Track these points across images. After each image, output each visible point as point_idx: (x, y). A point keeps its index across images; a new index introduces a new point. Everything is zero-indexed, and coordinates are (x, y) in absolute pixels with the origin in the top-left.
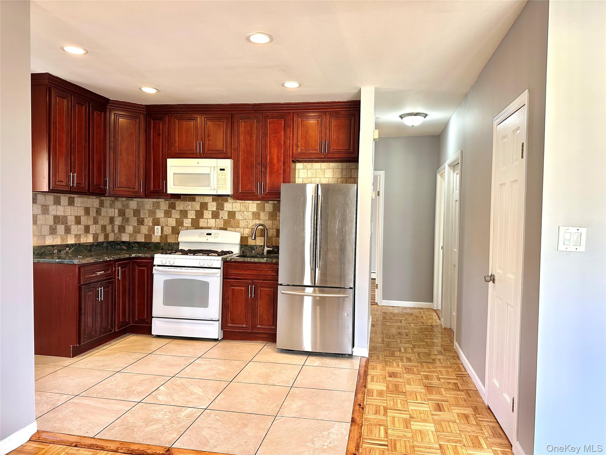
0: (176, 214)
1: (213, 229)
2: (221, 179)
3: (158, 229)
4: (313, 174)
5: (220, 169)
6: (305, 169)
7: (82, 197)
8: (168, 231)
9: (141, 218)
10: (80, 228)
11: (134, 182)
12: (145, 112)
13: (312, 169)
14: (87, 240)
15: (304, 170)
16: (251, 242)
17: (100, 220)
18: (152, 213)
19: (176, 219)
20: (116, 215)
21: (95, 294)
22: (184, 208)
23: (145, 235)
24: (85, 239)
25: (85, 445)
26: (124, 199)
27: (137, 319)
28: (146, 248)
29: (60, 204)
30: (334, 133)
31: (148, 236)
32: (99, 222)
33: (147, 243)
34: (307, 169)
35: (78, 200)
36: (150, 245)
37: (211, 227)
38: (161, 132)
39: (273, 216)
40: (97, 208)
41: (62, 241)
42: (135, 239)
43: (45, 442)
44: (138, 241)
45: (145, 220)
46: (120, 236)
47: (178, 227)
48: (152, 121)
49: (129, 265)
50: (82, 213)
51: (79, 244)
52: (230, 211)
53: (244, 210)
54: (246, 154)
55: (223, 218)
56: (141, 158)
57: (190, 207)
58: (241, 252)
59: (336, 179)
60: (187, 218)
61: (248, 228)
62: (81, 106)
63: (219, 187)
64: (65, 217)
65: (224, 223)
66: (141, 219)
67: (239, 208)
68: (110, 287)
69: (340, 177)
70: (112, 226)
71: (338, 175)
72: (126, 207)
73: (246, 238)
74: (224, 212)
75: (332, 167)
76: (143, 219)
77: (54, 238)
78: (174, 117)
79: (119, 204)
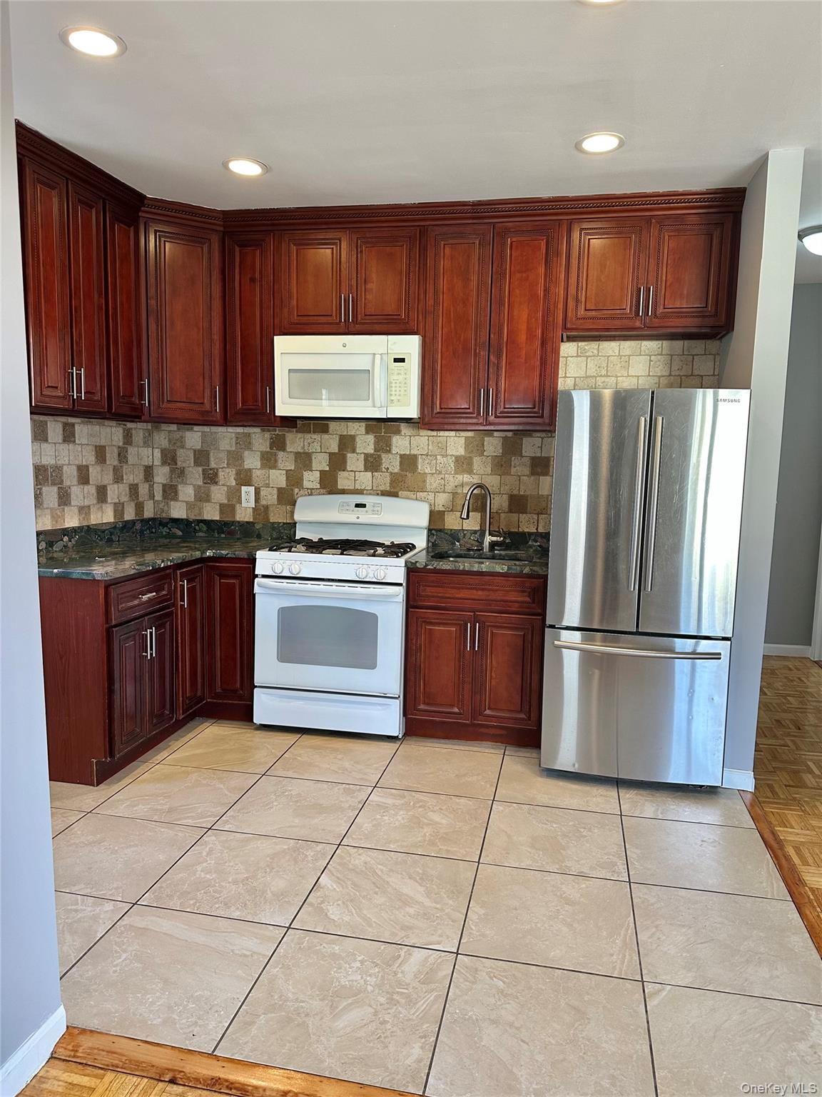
0: (286, 462)
1: (367, 494)
2: (396, 383)
3: (248, 493)
4: (599, 367)
5: (395, 359)
6: (580, 356)
7: (90, 422)
8: (270, 497)
9: (211, 469)
10: (88, 492)
11: (202, 389)
12: (222, 229)
13: (598, 355)
14: (102, 517)
15: (579, 358)
16: (452, 522)
17: (126, 474)
18: (235, 458)
19: (287, 471)
20: (157, 462)
21: (140, 643)
22: (303, 447)
23: (222, 505)
24: (99, 514)
25: (197, 1080)
26: (174, 427)
27: (219, 690)
28: (223, 533)
29: (46, 440)
30: (669, 267)
31: (228, 508)
32: (124, 477)
33: (226, 524)
34: (587, 357)
35: (83, 430)
36: (232, 527)
37: (364, 490)
38: (257, 275)
39: (502, 465)
40: (119, 447)
41: (54, 523)
42: (200, 514)
43: (92, 1064)
44: (206, 518)
45: (221, 474)
46: (166, 508)
47: (292, 490)
48: (237, 249)
49: (200, 574)
50: (90, 459)
51: (88, 526)
52: (404, 455)
53: (436, 451)
54: (452, 324)
55: (390, 470)
56: (214, 334)
57: (316, 447)
58: (430, 544)
59: (656, 380)
60: (312, 471)
61: (444, 492)
62: (88, 209)
63: (392, 400)
64: (58, 469)
65: (392, 482)
66: (211, 472)
67: (426, 448)
68: (168, 625)
69: (664, 374)
70: (150, 485)
71: (660, 369)
72: (179, 444)
73: (442, 514)
74: (390, 456)
75: (647, 351)
76: (215, 471)
77: (38, 517)
78: (287, 239)
79: (162, 437)
